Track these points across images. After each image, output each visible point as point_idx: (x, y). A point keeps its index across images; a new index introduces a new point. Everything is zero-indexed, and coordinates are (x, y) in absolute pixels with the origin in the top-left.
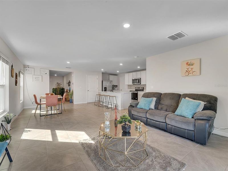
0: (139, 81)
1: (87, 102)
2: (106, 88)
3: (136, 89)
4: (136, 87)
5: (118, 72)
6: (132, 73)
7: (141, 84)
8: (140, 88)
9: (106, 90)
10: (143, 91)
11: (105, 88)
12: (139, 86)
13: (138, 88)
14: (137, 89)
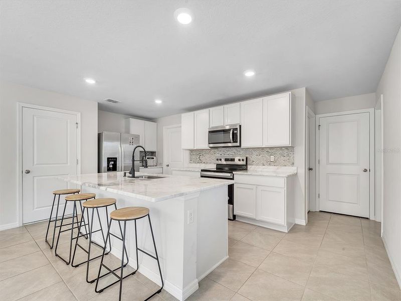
0: (235, 134)
1: (17, 224)
2: (115, 160)
3: (220, 162)
4: (218, 156)
5: (158, 102)
6: (206, 110)
7: (243, 146)
8: (233, 160)
9: (114, 168)
10: (246, 169)
11: (109, 160)
12: (229, 154)
13: (226, 160)
14: (224, 162)
